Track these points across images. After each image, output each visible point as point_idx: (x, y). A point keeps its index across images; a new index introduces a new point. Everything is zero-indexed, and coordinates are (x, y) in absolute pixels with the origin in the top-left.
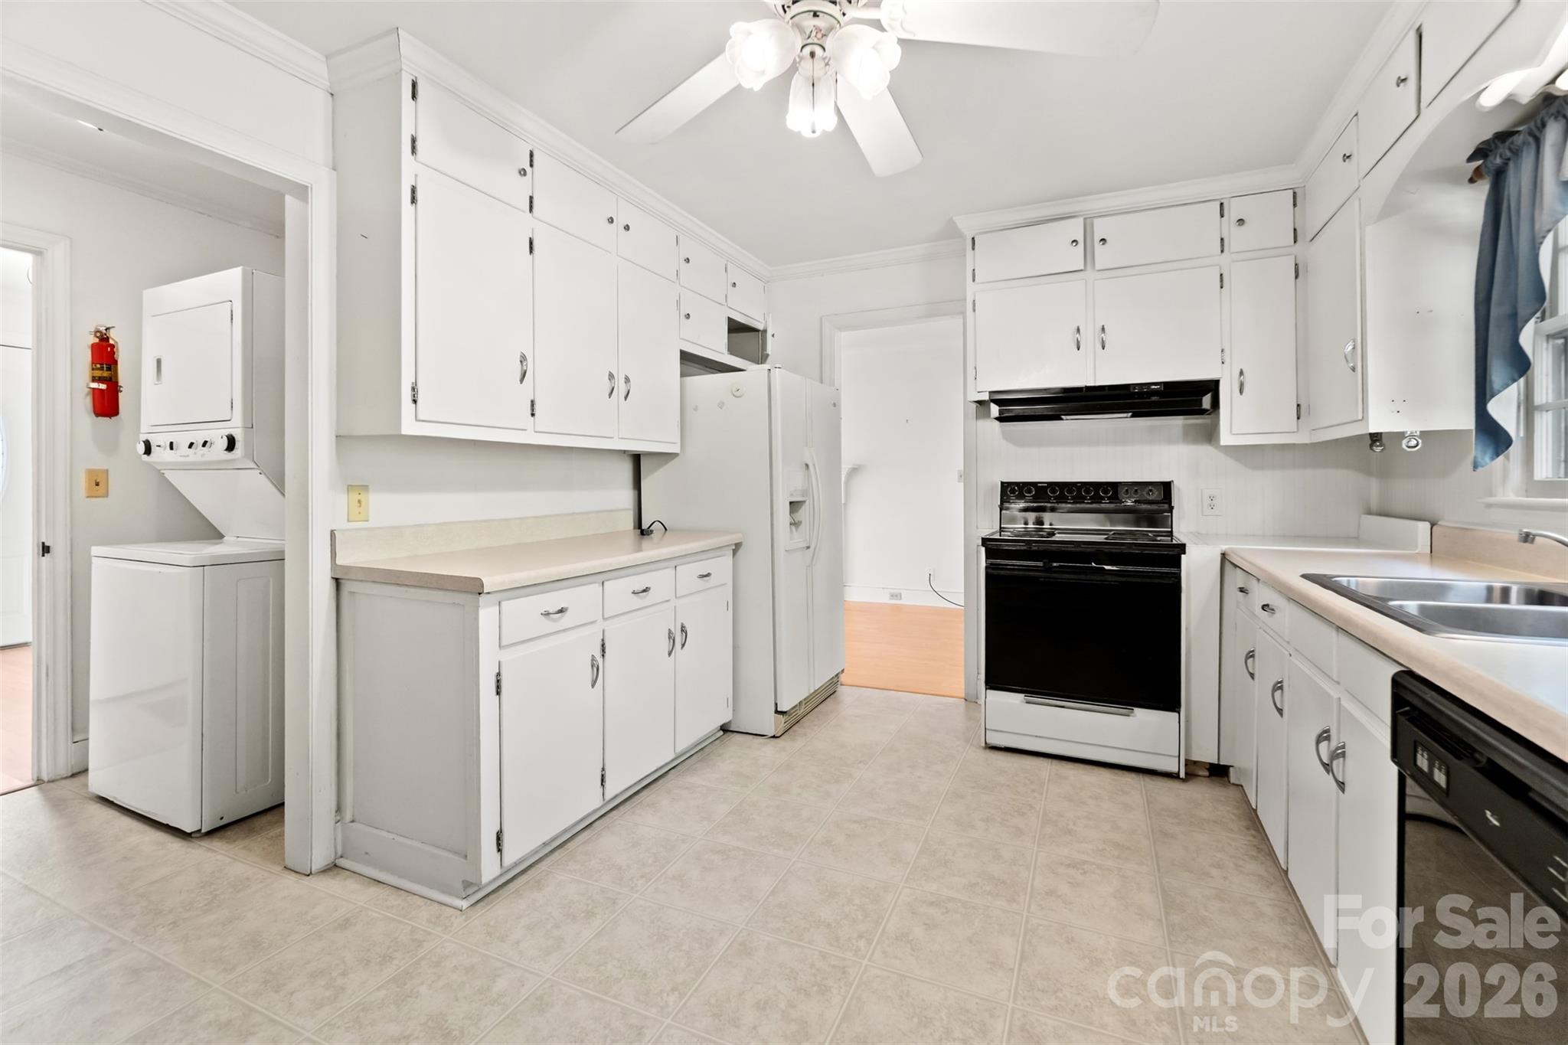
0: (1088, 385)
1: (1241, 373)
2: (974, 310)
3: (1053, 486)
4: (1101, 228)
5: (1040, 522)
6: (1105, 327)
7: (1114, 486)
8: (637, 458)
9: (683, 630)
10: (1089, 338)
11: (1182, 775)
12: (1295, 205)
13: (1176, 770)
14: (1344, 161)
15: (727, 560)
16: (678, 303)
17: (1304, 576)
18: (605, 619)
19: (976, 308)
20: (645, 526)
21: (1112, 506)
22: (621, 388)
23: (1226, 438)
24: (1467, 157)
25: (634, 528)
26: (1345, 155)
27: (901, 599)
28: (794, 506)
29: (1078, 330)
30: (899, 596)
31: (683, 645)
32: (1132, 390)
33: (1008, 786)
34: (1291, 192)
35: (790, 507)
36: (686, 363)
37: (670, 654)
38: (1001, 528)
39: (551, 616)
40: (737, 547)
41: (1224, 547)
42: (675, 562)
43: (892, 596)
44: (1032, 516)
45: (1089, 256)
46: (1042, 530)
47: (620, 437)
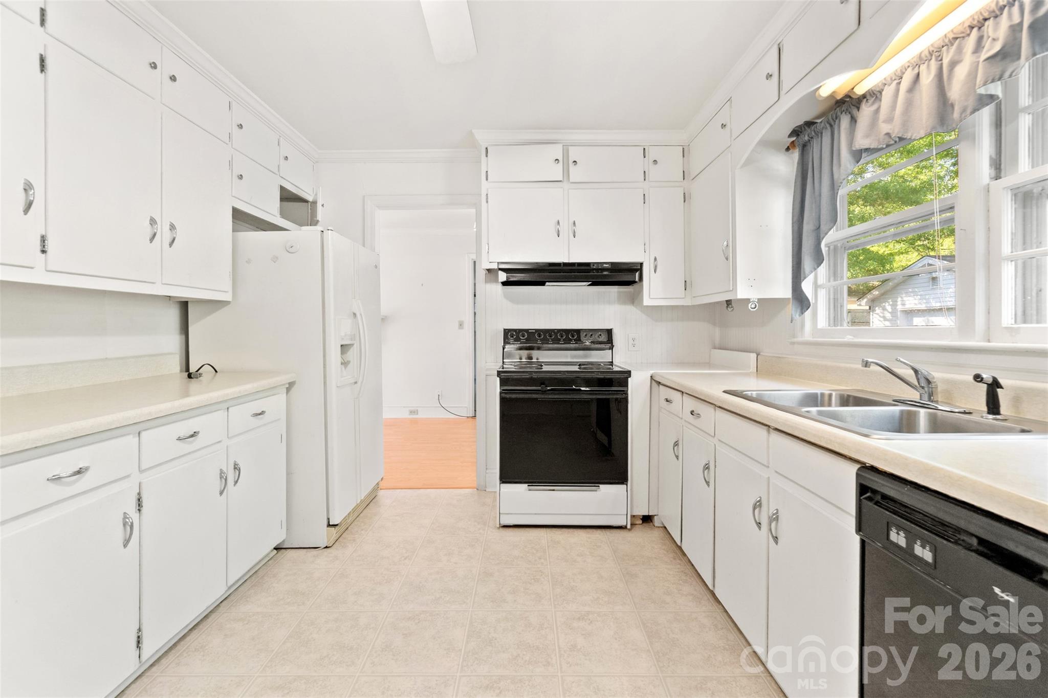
0: (565, 262)
1: (655, 259)
2: (487, 202)
3: (539, 332)
4: (574, 153)
5: (530, 358)
6: (576, 222)
7: (578, 331)
8: (184, 305)
9: (236, 467)
10: (565, 228)
11: (629, 526)
12: (683, 156)
13: (625, 524)
14: (722, 128)
15: (281, 399)
16: (230, 163)
17: (724, 392)
18: (141, 471)
19: (489, 200)
20: (193, 369)
21: (577, 345)
22: (165, 235)
23: (647, 302)
24: (788, 134)
25: (181, 371)
26: (723, 124)
27: (417, 414)
28: (344, 348)
29: (558, 223)
30: (416, 412)
31: (236, 482)
32: (592, 267)
33: (522, 557)
34: (681, 148)
35: (341, 349)
36: (238, 222)
37: (221, 493)
38: (503, 362)
39: (63, 479)
40: (291, 385)
41: (652, 372)
42: (226, 405)
43: (411, 412)
44: (525, 353)
45: (566, 172)
46: (531, 363)
47: (163, 282)
